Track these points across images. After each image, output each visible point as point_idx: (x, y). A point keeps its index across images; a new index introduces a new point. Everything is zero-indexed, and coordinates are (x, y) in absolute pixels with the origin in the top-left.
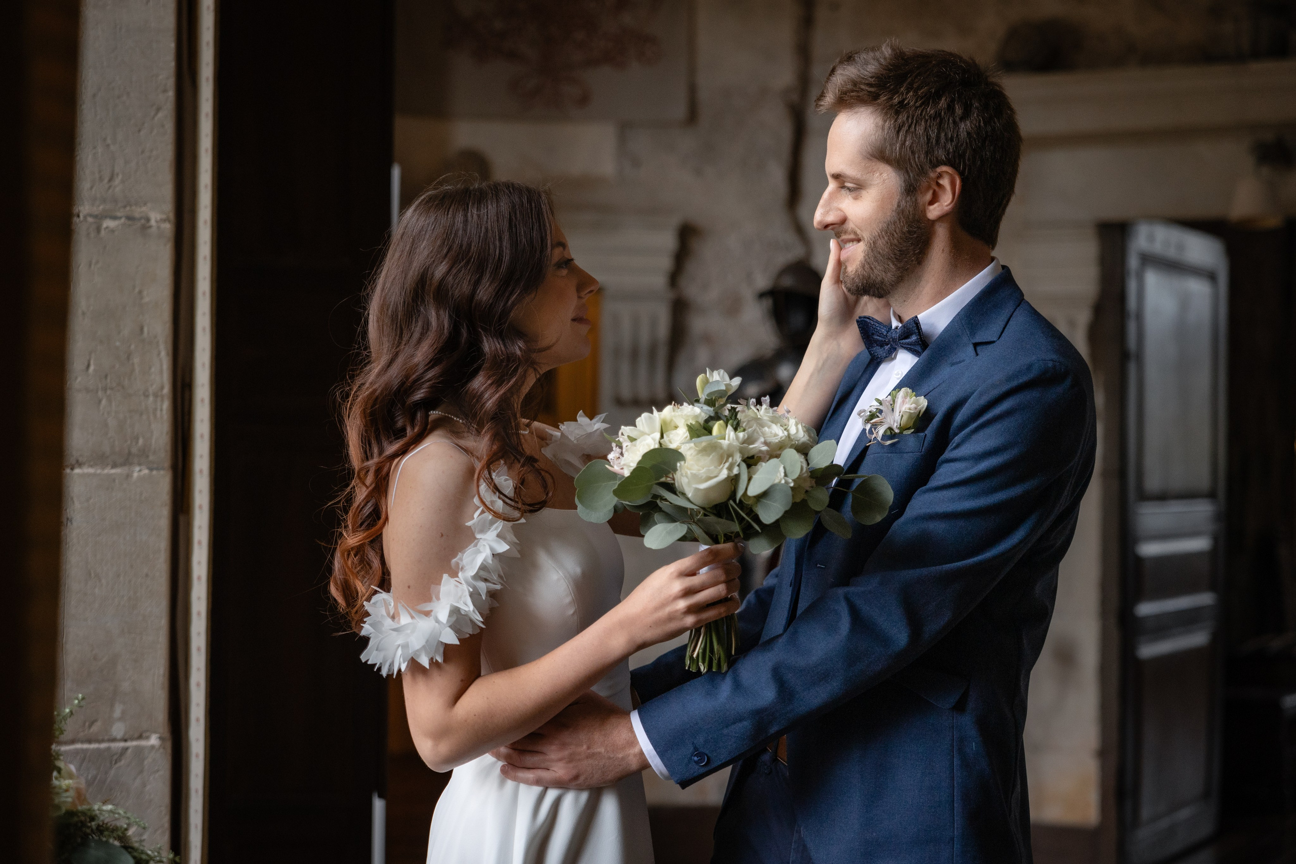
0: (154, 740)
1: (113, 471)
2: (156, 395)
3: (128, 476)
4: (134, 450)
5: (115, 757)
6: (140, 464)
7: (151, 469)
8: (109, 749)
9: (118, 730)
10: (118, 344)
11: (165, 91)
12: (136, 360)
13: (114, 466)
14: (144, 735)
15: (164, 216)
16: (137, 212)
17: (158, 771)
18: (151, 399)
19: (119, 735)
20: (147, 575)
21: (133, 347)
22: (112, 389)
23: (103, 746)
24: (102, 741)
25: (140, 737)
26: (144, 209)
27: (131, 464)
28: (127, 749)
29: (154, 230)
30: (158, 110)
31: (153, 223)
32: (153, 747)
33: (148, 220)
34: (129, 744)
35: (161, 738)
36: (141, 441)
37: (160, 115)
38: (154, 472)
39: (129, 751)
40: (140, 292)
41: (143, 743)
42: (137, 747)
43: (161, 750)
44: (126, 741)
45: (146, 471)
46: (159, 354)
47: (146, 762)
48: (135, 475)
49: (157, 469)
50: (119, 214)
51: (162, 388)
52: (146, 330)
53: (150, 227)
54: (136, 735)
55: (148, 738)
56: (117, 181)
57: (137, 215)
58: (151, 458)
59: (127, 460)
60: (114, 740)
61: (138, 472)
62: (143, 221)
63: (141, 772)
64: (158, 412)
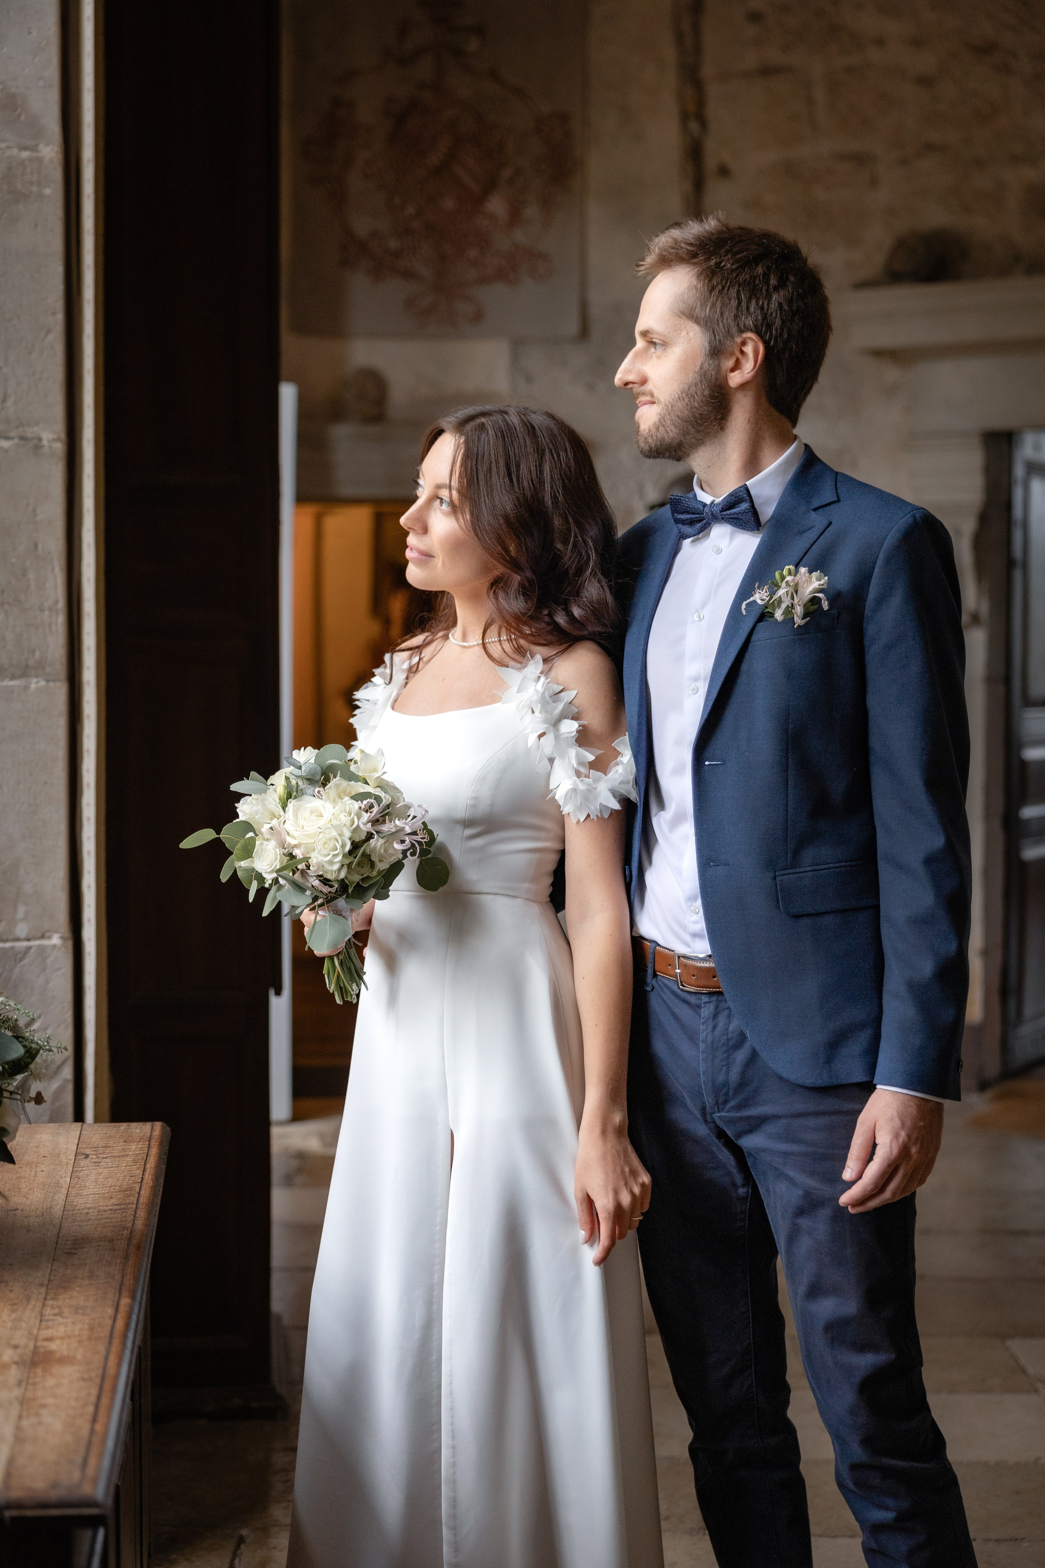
0: (56, 940)
1: (12, 683)
2: (51, 610)
3: (26, 688)
4: (31, 663)
5: (19, 956)
6: (37, 676)
7: (48, 681)
8: (13, 948)
9: (22, 930)
10: (14, 560)
11: (54, 314)
12: (31, 576)
13: (13, 678)
14: (47, 934)
15: (55, 436)
16: (30, 432)
17: (59, 969)
18: (47, 613)
19: (23, 935)
20: (46, 783)
21: (28, 563)
22: (8, 604)
23: (8, 945)
24: (7, 941)
25: (43, 937)
26: (36, 429)
27: (28, 676)
28: (30, 948)
29: (46, 450)
30: (48, 332)
31: (45, 442)
32: (54, 946)
33: (40, 440)
34: (32, 943)
35: (62, 938)
36: (38, 654)
37: (50, 337)
38: (51, 684)
39: (33, 950)
40: (34, 510)
41: (45, 942)
42: (39, 946)
43: (63, 949)
44: (29, 940)
45: (43, 683)
46: (53, 570)
47: (49, 961)
48: (33, 686)
49: (54, 681)
50: (12, 434)
51: (57, 602)
52: (40, 546)
53: (42, 446)
54: (39, 935)
55: (50, 937)
56: (10, 402)
57: (29, 435)
58: (48, 670)
59: (25, 672)
60: (18, 939)
61: (36, 684)
62: (36, 441)
63: (44, 970)
64: (54, 627)
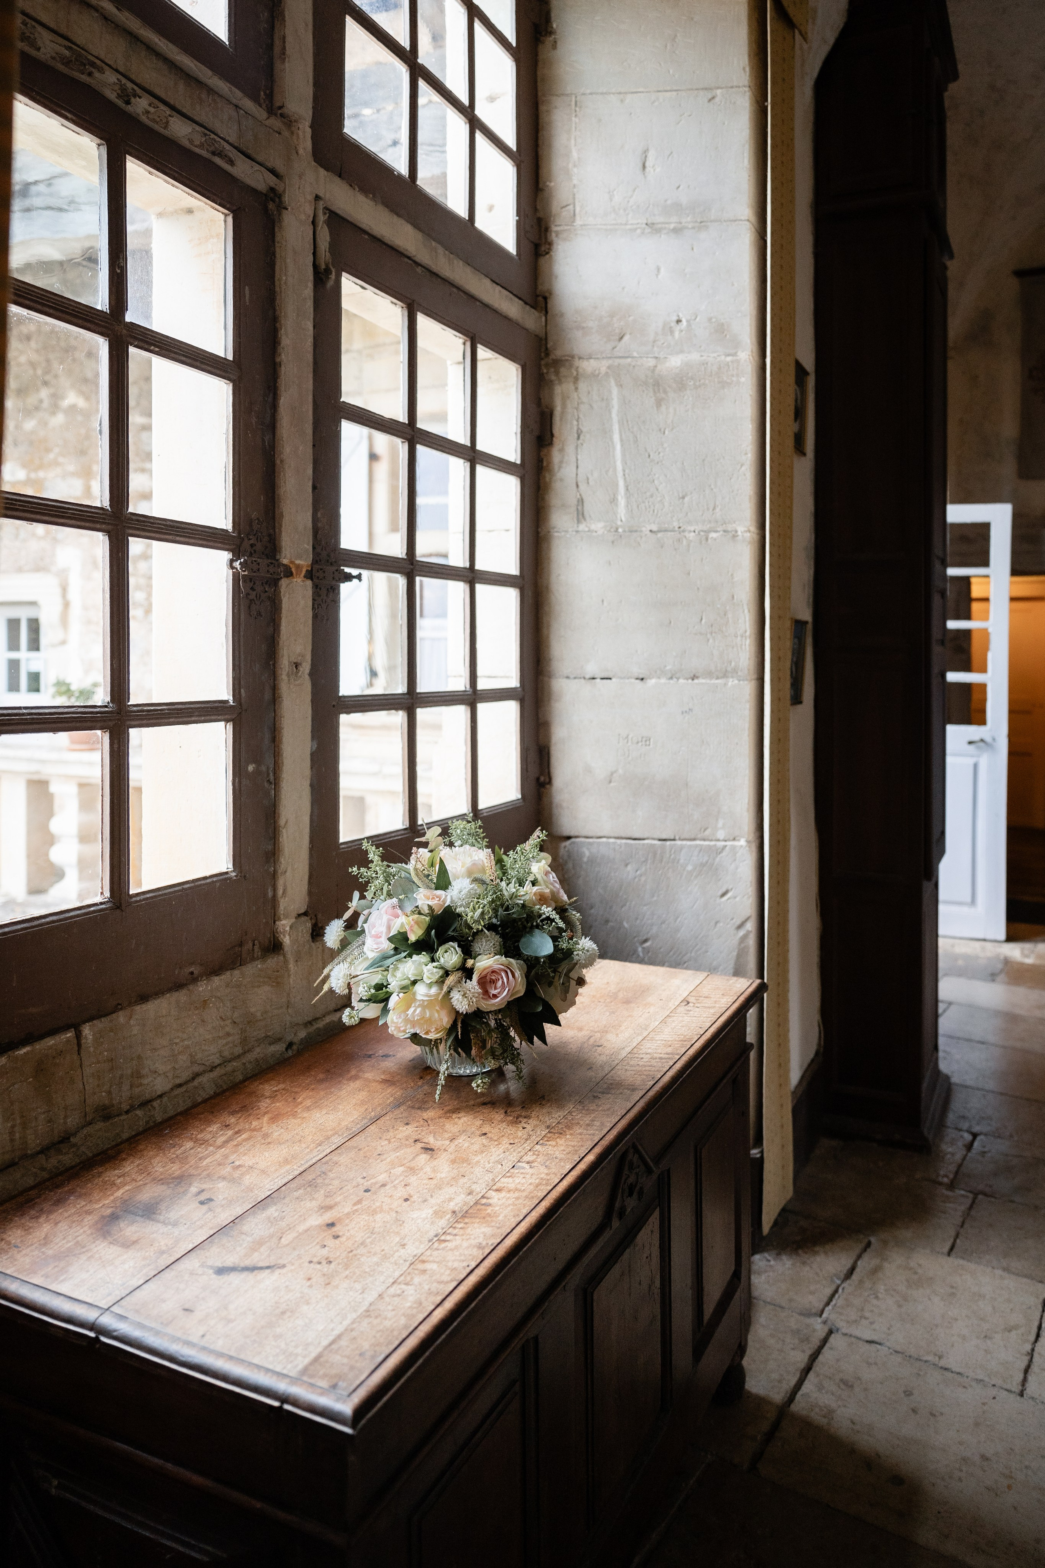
0: (743, 842)
1: (717, 681)
2: (742, 636)
3: (725, 684)
4: (729, 669)
5: (719, 851)
6: (732, 677)
7: (739, 680)
8: (715, 845)
9: (721, 834)
10: (719, 606)
11: (746, 454)
12: (730, 615)
13: (717, 678)
14: (737, 838)
15: (746, 529)
16: (730, 527)
17: (745, 860)
18: (739, 638)
19: (721, 838)
20: (737, 744)
21: (728, 608)
22: (715, 633)
23: (713, 843)
24: (711, 840)
25: (734, 839)
26: (734, 525)
27: (727, 677)
28: (726, 846)
29: (740, 537)
30: (742, 465)
31: (739, 533)
32: (742, 846)
33: (736, 532)
34: (728, 843)
35: (746, 841)
36: (733, 664)
37: (743, 468)
38: (741, 682)
39: (727, 848)
40: (732, 575)
41: (736, 843)
42: (732, 845)
43: (747, 848)
44: (726, 841)
45: (736, 682)
46: (744, 611)
47: (737, 855)
48: (730, 684)
49: (743, 680)
50: (719, 529)
51: (746, 632)
52: (735, 597)
53: (738, 536)
54: (731, 838)
55: (739, 840)
56: (717, 510)
57: (729, 529)
58: (739, 673)
59: (725, 675)
60: (718, 840)
61: (732, 682)
62: (733, 533)
63: (735, 860)
64: (743, 647)
